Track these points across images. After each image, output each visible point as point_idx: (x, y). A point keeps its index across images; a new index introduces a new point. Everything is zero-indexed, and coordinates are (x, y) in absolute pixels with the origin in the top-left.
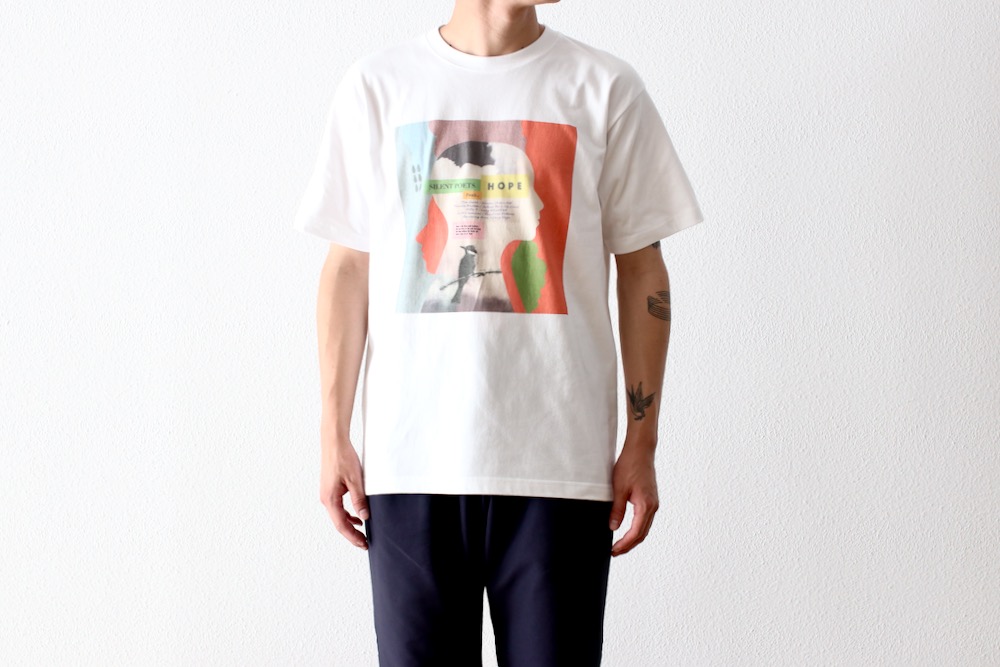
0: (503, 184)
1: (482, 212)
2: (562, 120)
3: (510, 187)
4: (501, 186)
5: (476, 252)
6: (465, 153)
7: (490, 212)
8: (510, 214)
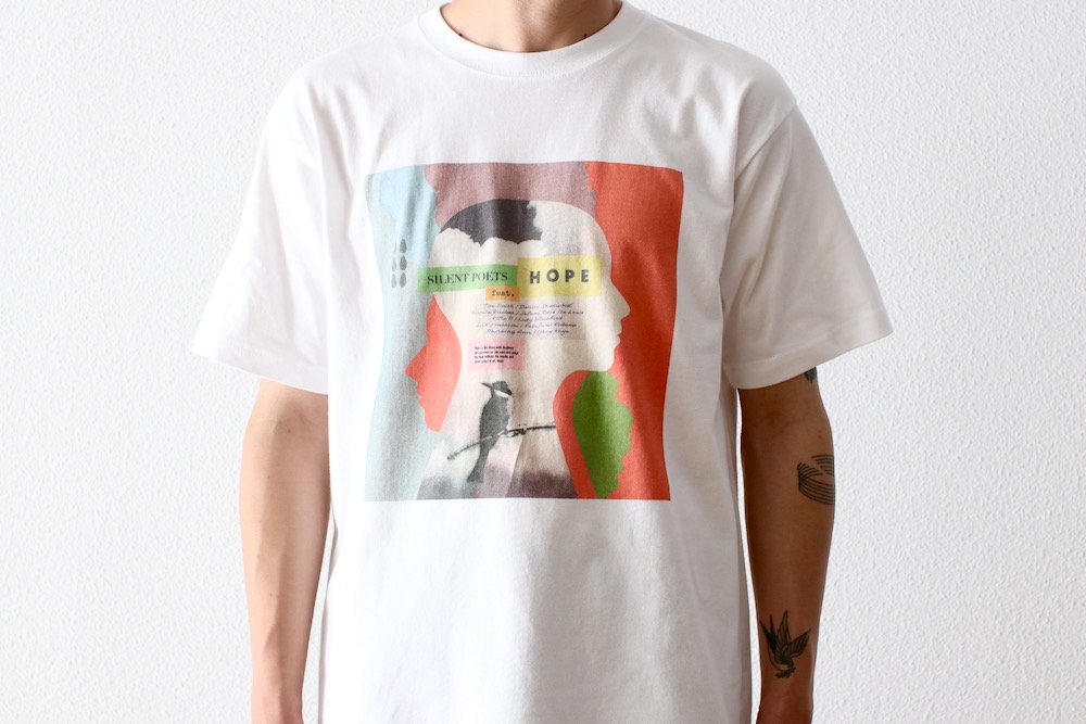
0: (556, 272)
1: (517, 320)
2: (657, 161)
3: (567, 278)
4: (552, 276)
5: (509, 393)
6: (489, 220)
7: (534, 323)
8: (570, 325)
